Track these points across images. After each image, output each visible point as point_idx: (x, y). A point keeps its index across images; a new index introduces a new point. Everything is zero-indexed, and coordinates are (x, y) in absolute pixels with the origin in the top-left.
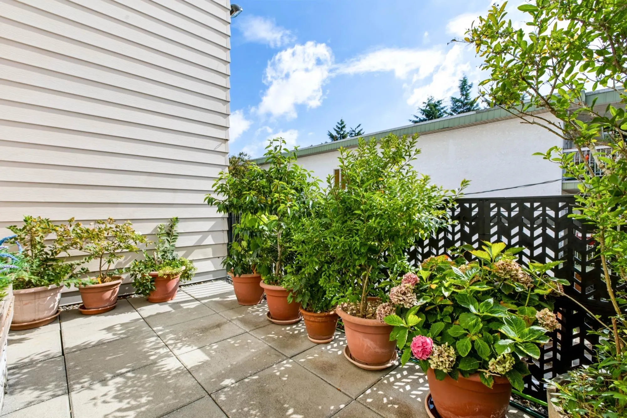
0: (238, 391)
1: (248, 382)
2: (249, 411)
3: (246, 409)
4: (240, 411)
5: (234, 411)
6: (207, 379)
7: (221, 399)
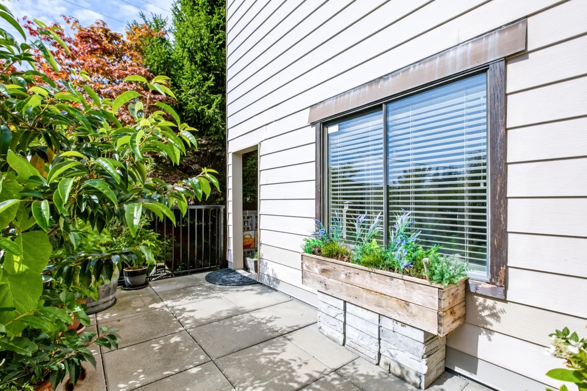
0: (188, 361)
1: (176, 368)
2: (186, 349)
3: (187, 350)
4: (192, 349)
5: (196, 349)
6: (214, 374)
7: (203, 356)
